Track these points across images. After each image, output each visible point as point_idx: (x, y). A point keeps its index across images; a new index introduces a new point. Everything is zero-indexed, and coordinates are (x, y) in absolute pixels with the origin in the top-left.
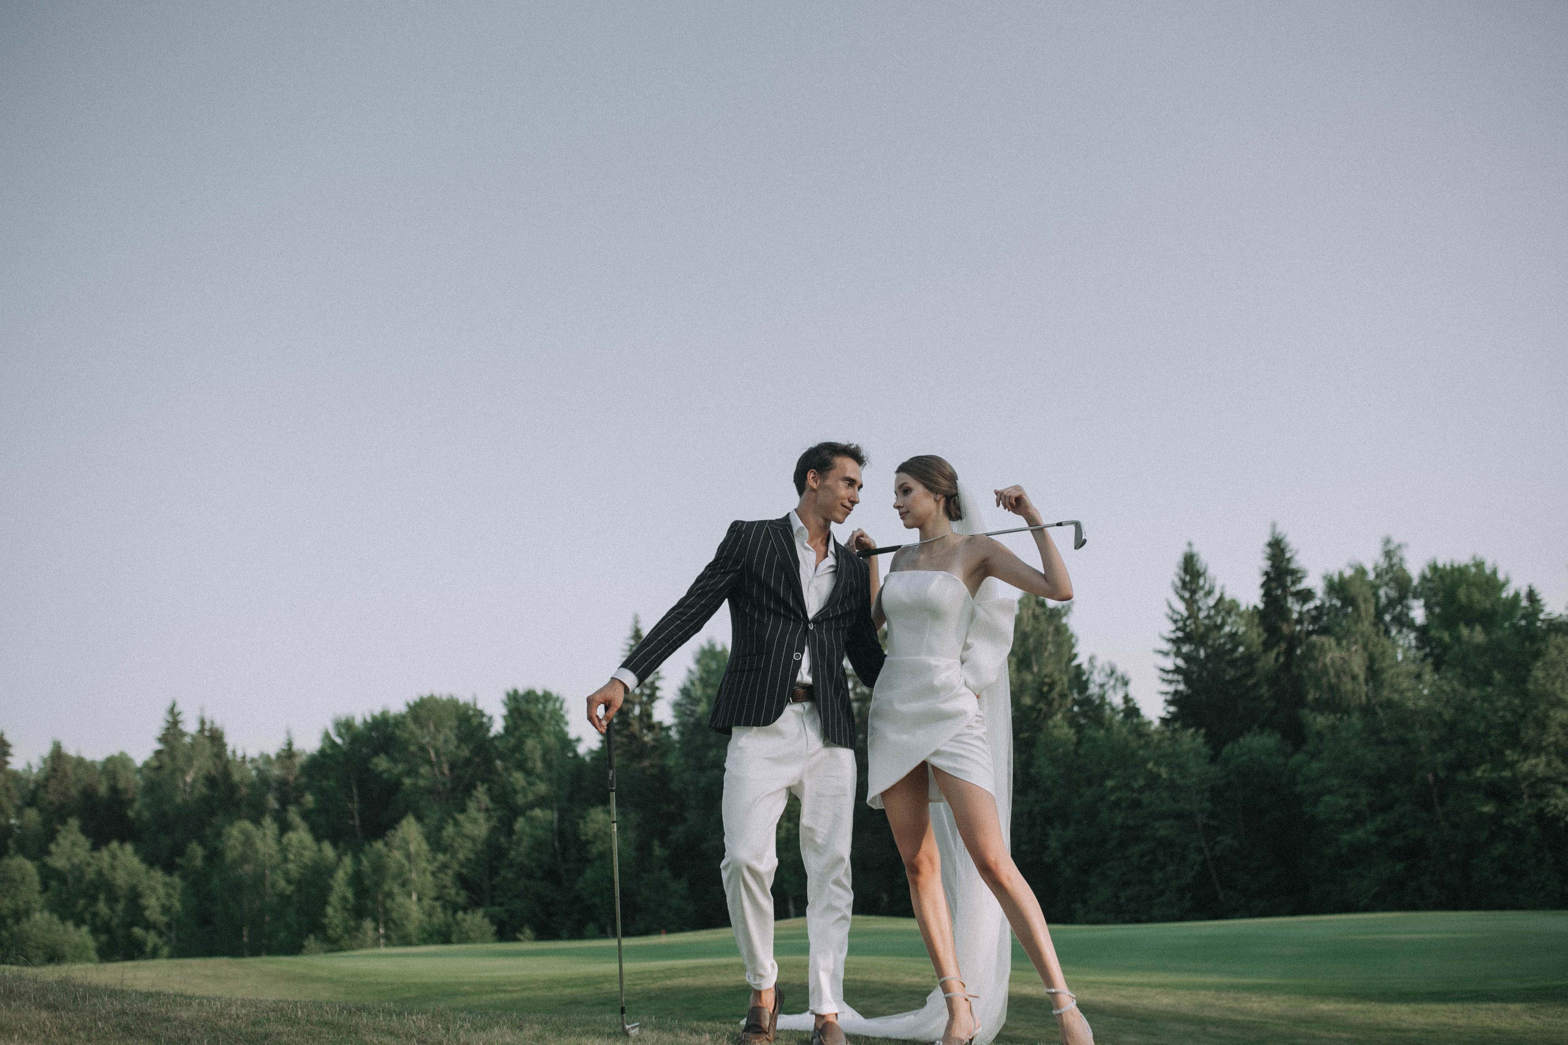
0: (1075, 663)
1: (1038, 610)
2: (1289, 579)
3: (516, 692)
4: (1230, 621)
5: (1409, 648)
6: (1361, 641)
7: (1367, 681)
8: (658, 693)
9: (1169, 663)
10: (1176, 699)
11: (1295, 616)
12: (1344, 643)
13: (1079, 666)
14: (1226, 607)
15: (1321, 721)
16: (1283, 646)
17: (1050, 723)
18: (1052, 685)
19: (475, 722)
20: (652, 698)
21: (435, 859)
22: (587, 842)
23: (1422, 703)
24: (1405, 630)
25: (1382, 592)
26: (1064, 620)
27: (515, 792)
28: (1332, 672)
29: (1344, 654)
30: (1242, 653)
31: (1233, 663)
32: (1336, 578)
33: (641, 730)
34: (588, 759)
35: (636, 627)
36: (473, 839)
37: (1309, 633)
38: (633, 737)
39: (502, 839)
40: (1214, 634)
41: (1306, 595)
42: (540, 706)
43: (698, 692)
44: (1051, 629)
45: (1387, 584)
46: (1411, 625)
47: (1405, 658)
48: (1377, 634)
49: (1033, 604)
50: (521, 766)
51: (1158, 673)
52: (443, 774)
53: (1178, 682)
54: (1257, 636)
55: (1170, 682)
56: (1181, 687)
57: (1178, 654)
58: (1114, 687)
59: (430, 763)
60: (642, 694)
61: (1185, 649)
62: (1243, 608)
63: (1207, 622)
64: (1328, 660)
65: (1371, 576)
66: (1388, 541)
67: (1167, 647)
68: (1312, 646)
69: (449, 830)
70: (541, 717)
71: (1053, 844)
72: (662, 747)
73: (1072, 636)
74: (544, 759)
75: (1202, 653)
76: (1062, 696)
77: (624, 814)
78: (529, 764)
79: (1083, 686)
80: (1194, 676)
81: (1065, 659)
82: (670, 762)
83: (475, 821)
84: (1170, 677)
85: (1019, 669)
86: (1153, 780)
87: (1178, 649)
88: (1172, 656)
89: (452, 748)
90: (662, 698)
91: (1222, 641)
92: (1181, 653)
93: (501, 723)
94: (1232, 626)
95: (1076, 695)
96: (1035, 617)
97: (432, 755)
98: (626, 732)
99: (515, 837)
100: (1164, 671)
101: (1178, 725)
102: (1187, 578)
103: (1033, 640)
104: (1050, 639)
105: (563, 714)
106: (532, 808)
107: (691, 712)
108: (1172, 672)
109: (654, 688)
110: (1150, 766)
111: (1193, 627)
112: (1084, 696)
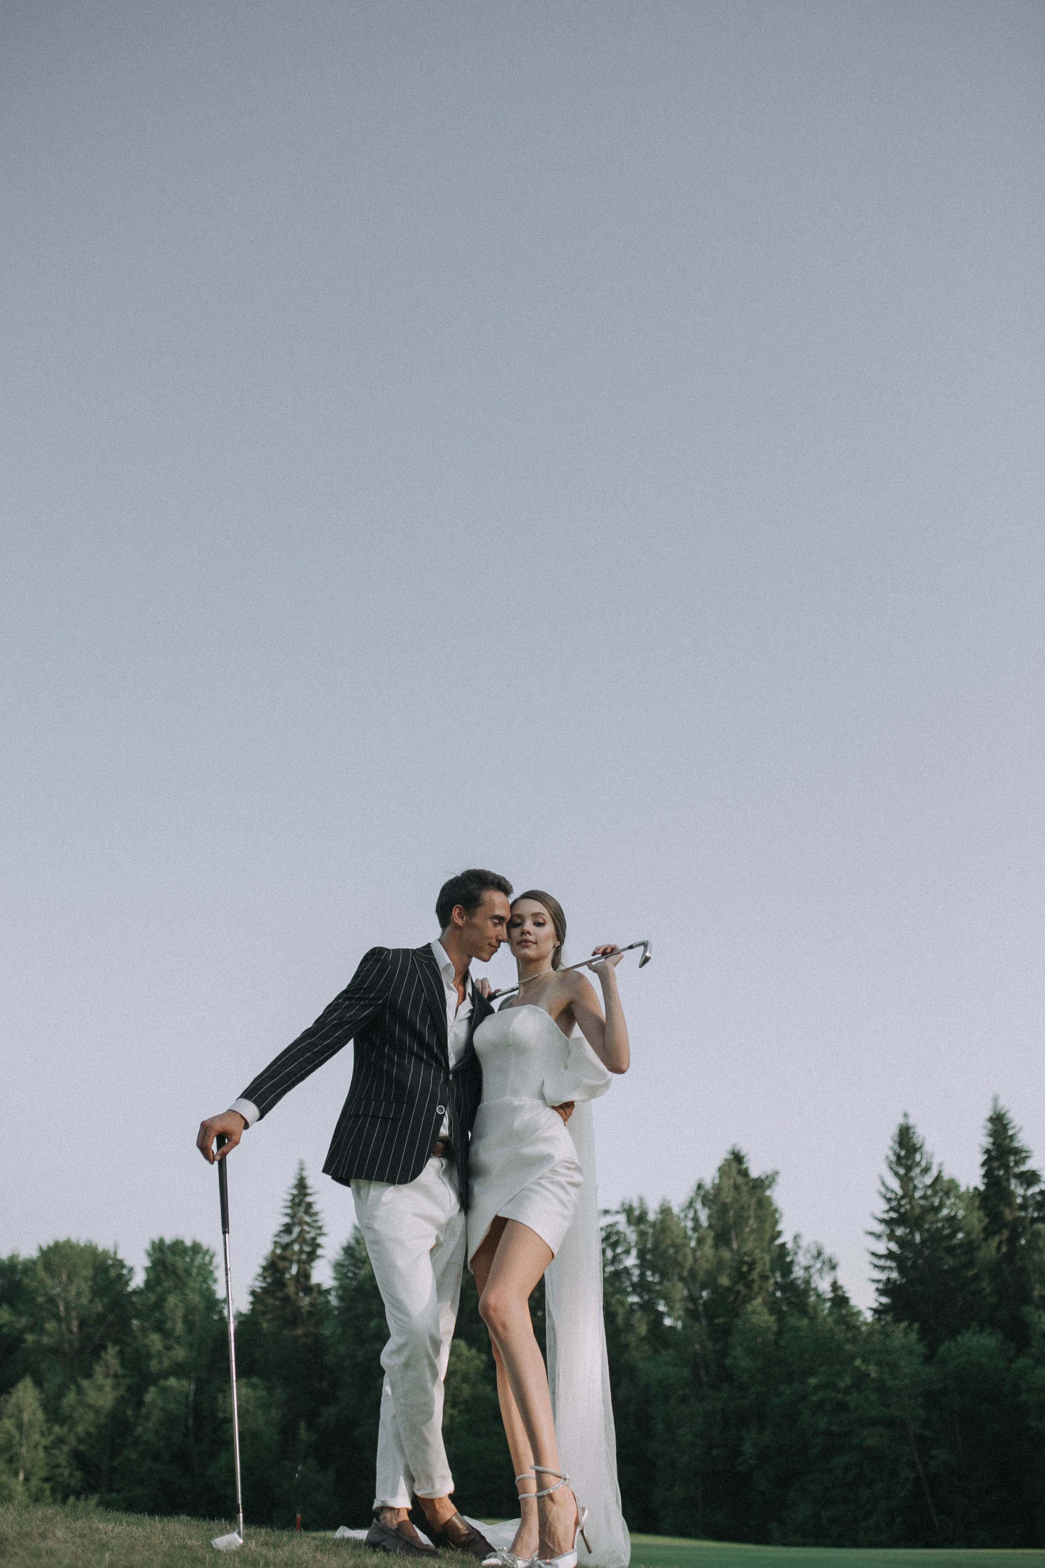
0: (779, 1241)
1: (740, 1180)
2: (1012, 1160)
3: (162, 1241)
4: (948, 1202)
8: (319, 1252)
9: (882, 1247)
10: (889, 1289)
11: (1019, 1200)
13: (783, 1245)
14: (944, 1187)
16: (1006, 1234)
17: (749, 1308)
18: (752, 1265)
19: (114, 1272)
20: (312, 1256)
21: (50, 1431)
22: (225, 1421)
26: (768, 1193)
27: (150, 1357)
30: (961, 1239)
31: (951, 1250)
33: (297, 1292)
35: (301, 1175)
36: (97, 1411)
37: (1034, 1220)
38: (286, 1299)
39: (129, 1412)
40: (930, 1217)
41: (1031, 1178)
42: (187, 1259)
44: (754, 1201)
49: (734, 1172)
50: (160, 1327)
51: (868, 1257)
52: (70, 1331)
53: (891, 1268)
54: (977, 1221)
55: (883, 1268)
56: (894, 1275)
57: (891, 1237)
58: (820, 1271)
59: (56, 1316)
60: (301, 1251)
61: (899, 1232)
62: (963, 1189)
63: (922, 1202)
67: (879, 1228)
68: (1037, 1236)
69: (71, 1398)
70: (188, 1272)
71: (748, 1448)
72: (319, 1313)
73: (776, 1211)
74: (186, 1319)
75: (918, 1238)
76: (764, 1277)
77: (270, 1390)
78: (169, 1325)
79: (787, 1269)
80: (909, 1263)
81: (767, 1237)
82: (326, 1331)
83: (100, 1388)
84: (882, 1262)
85: (716, 1247)
86: (861, 1379)
87: (892, 1231)
88: (885, 1239)
89: (85, 1301)
90: (322, 1256)
91: (940, 1224)
92: (895, 1236)
93: (142, 1276)
94: (951, 1208)
95: (779, 1277)
96: (737, 1187)
97: (61, 1308)
98: (279, 1295)
99: (144, 1411)
100: (876, 1255)
101: (889, 1317)
102: (903, 1152)
103: (732, 1214)
104: (752, 1212)
105: (212, 1269)
106: (166, 1377)
107: (353, 1274)
108: (885, 1257)
109: (315, 1246)
110: (858, 1363)
111: (908, 1208)
112: (788, 1280)
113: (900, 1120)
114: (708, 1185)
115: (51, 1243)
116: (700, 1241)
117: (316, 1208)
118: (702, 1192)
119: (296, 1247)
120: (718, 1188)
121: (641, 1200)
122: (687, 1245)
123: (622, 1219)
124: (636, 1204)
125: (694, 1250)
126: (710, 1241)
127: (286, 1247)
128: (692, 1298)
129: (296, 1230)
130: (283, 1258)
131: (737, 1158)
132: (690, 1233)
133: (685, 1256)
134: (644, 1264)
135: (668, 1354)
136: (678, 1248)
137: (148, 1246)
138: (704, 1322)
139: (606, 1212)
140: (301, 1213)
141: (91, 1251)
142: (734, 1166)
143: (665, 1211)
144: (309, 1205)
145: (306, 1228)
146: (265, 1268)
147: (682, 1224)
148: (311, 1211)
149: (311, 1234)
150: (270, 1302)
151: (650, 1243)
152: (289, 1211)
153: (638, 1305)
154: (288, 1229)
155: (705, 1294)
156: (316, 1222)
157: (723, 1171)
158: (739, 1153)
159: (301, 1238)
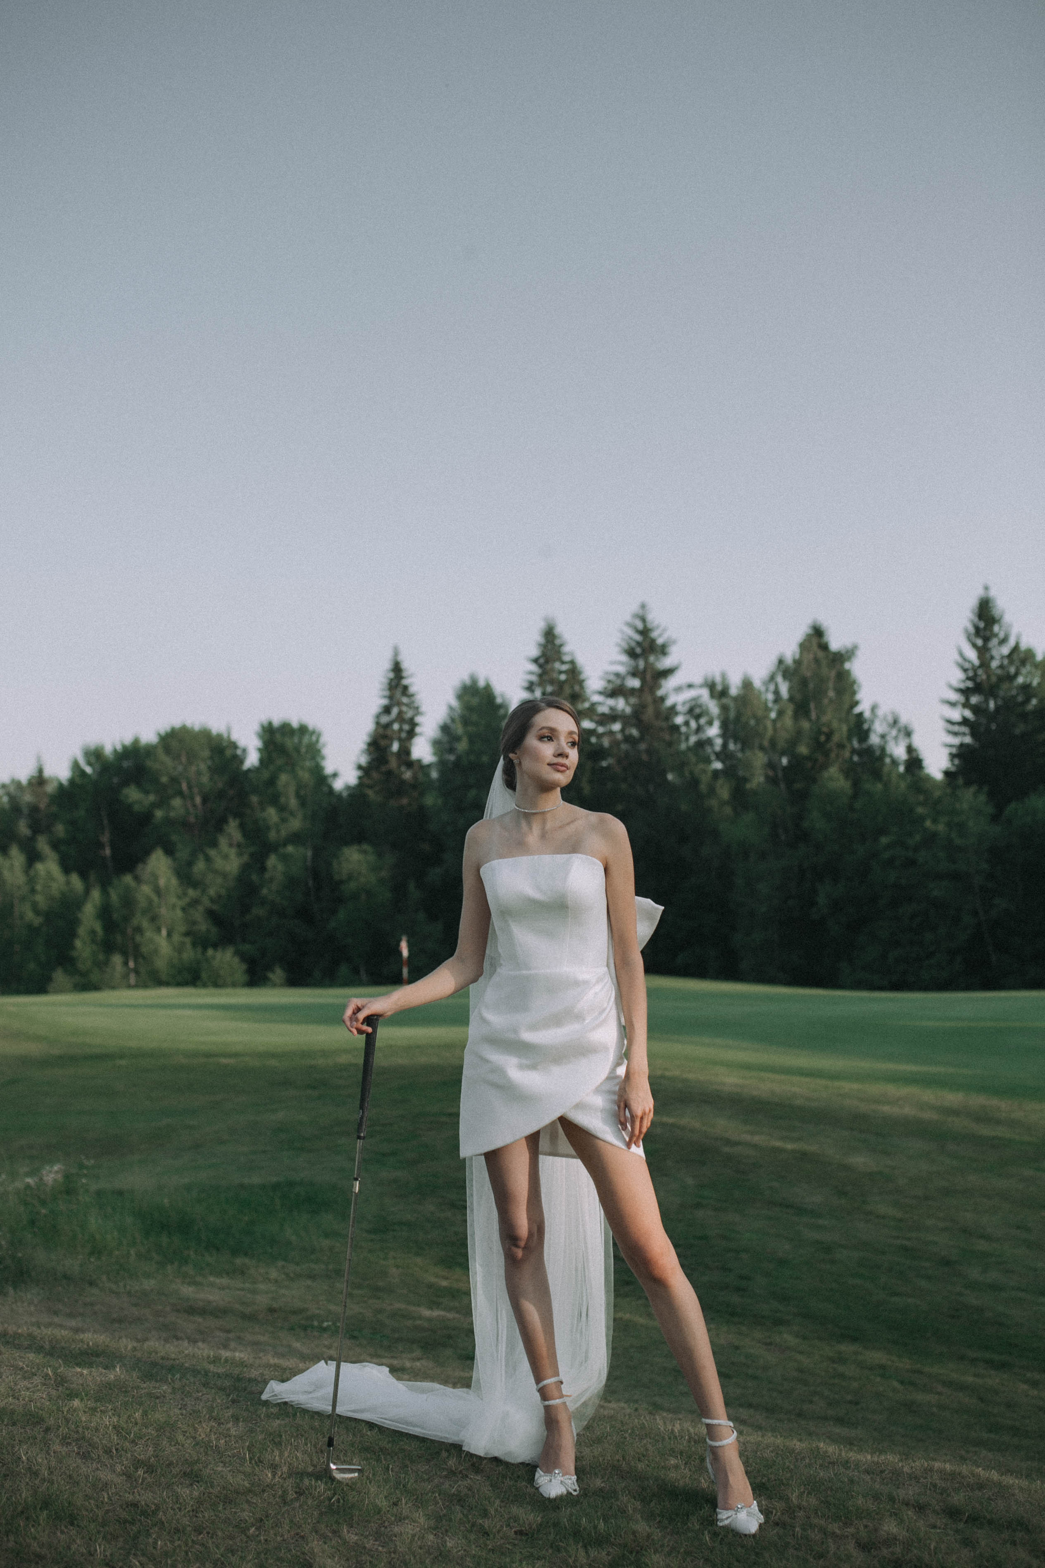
0: (857, 710)
1: (821, 654)
3: (270, 724)
4: (1024, 671)
8: (418, 730)
9: (956, 715)
10: (961, 754)
13: (860, 715)
14: (1021, 657)
17: (826, 774)
18: (829, 736)
19: (228, 753)
20: (411, 734)
21: (185, 894)
22: (341, 882)
26: (847, 666)
27: (268, 828)
30: (1036, 706)
31: (1024, 716)
33: (399, 766)
34: (345, 794)
35: (395, 658)
36: (225, 875)
38: (389, 773)
39: (254, 877)
40: (1005, 686)
42: (296, 740)
43: (459, 730)
44: (833, 674)
49: (815, 647)
51: (942, 724)
52: (194, 806)
53: (964, 734)
55: (955, 734)
56: (968, 740)
57: (966, 705)
58: (896, 738)
59: (180, 793)
60: (401, 730)
61: (974, 700)
62: (1039, 657)
63: (999, 672)
67: (954, 697)
69: (200, 866)
70: (298, 751)
71: (822, 900)
72: (420, 786)
73: (854, 682)
74: (298, 795)
75: (992, 705)
76: (841, 746)
77: (380, 855)
78: (283, 800)
79: (864, 735)
80: (982, 729)
81: (846, 706)
82: (430, 800)
83: (226, 857)
84: (956, 728)
85: (796, 716)
86: (931, 839)
87: (967, 699)
88: (960, 707)
89: (205, 779)
90: (421, 734)
91: (1014, 692)
92: (970, 704)
93: (256, 756)
94: (1026, 677)
95: (856, 744)
96: (817, 661)
97: (184, 786)
98: (384, 769)
99: (267, 876)
100: (950, 722)
101: (960, 781)
102: (982, 625)
103: (811, 686)
104: (831, 685)
105: (319, 748)
106: (285, 845)
107: (451, 750)
108: (959, 724)
109: (413, 724)
110: (928, 823)
111: (984, 677)
112: (864, 746)
113: (979, 592)
114: (789, 660)
115: (168, 729)
116: (780, 713)
117: (412, 690)
118: (783, 667)
119: (396, 726)
120: (798, 662)
121: (724, 676)
122: (767, 717)
123: (705, 693)
124: (718, 679)
125: (774, 721)
126: (790, 712)
127: (388, 726)
128: (771, 765)
129: (395, 711)
130: (384, 737)
131: (818, 632)
132: (770, 705)
133: (765, 728)
134: (726, 732)
135: (749, 817)
136: (758, 720)
137: (256, 727)
138: (783, 786)
139: (690, 686)
140: (398, 693)
141: (206, 734)
142: (815, 640)
143: (747, 684)
144: (406, 688)
145: (404, 709)
146: (369, 745)
147: (763, 697)
148: (407, 693)
149: (409, 714)
150: (375, 775)
151: (732, 714)
152: (387, 693)
153: (721, 771)
154: (387, 710)
155: (785, 761)
156: (413, 702)
157: (804, 646)
158: (820, 627)
159: (400, 718)
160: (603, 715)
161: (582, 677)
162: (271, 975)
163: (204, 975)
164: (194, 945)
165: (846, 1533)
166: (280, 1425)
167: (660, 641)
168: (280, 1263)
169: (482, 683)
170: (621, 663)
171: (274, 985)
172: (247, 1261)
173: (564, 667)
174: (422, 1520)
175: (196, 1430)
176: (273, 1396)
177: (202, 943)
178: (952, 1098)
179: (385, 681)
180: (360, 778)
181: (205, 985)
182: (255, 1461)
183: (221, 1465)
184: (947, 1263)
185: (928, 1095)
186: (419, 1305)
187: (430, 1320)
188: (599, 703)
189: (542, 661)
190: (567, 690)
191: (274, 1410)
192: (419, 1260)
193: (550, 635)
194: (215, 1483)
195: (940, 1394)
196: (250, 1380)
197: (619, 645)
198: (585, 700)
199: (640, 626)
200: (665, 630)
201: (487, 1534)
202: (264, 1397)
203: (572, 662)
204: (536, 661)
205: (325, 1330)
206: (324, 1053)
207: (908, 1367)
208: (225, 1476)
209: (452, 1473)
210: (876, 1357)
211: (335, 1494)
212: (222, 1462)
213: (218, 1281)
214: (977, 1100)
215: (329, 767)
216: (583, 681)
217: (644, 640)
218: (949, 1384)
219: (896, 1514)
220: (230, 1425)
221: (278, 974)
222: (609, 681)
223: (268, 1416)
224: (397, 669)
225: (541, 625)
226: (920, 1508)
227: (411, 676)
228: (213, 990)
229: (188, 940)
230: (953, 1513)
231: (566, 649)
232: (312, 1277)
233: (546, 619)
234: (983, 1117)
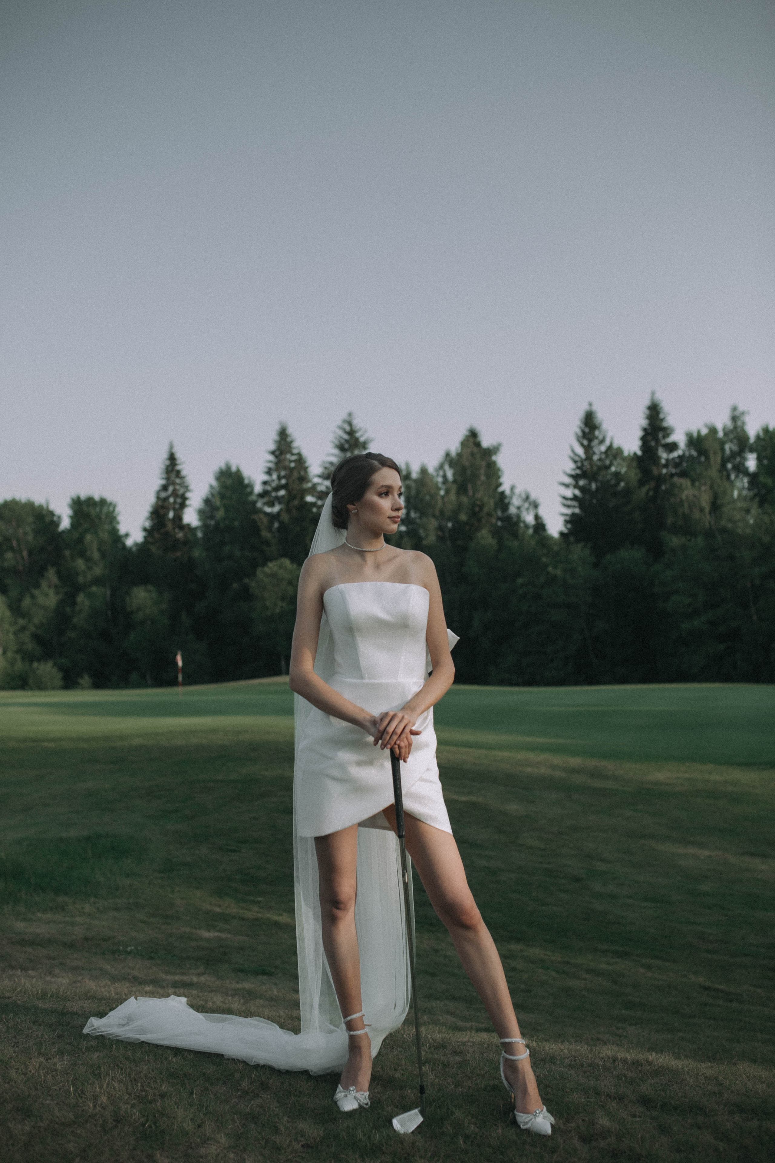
0: (501, 489)
1: (475, 450)
2: (661, 435)
3: (79, 498)
4: (615, 463)
5: (743, 488)
6: (709, 482)
7: (710, 513)
8: (188, 502)
9: (569, 493)
10: (572, 521)
11: (663, 461)
12: (697, 484)
13: (503, 493)
14: (614, 453)
15: (675, 541)
16: (653, 484)
17: (479, 535)
18: (481, 507)
19: (48, 519)
20: (183, 506)
21: (16, 623)
22: (132, 613)
23: (748, 531)
24: (741, 476)
25: (727, 447)
26: (494, 458)
27: (77, 574)
28: (686, 505)
29: (696, 492)
30: (623, 487)
31: (615, 494)
32: (695, 435)
33: (174, 529)
34: (134, 549)
35: (171, 451)
36: (45, 609)
37: (672, 475)
38: (167, 534)
39: (68, 609)
40: (603, 473)
41: (673, 447)
42: (98, 509)
43: (218, 502)
44: (484, 464)
45: (731, 441)
46: (745, 472)
47: (739, 495)
48: (721, 478)
49: (471, 445)
50: (82, 554)
51: (560, 499)
52: (23, 558)
53: (574, 507)
54: (634, 475)
55: (568, 506)
56: (577, 511)
57: (576, 486)
58: (528, 509)
59: (12, 549)
60: (175, 502)
61: (581, 483)
62: (626, 453)
63: (599, 463)
64: (684, 497)
65: (721, 434)
66: (735, 409)
67: (568, 480)
68: (673, 485)
69: (27, 602)
70: (99, 517)
72: (189, 543)
73: (499, 470)
74: (99, 550)
75: (594, 486)
76: (490, 515)
77: (160, 593)
78: (88, 553)
79: (505, 507)
80: (587, 503)
81: (493, 487)
82: (197, 553)
83: (47, 595)
84: (569, 503)
85: (458, 493)
86: (551, 579)
87: (577, 482)
88: (572, 488)
89: (30, 538)
90: (190, 506)
91: (609, 477)
92: (579, 486)
93: (68, 521)
94: (617, 467)
95: (499, 513)
96: (473, 454)
97: (14, 543)
98: (162, 531)
99: (77, 608)
100: (565, 498)
101: (572, 539)
102: (587, 430)
103: (469, 472)
104: (482, 471)
105: (115, 515)
106: (90, 585)
107: (212, 517)
108: (571, 499)
109: (184, 499)
110: (550, 569)
111: (588, 467)
112: (506, 515)
113: (585, 407)
114: (453, 452)
116: (447, 491)
117: (183, 473)
118: (449, 458)
119: (171, 500)
120: (459, 455)
121: (407, 465)
122: (438, 494)
125: (443, 497)
126: (454, 490)
127: (166, 499)
128: (441, 528)
129: (171, 489)
130: (163, 507)
131: (473, 434)
132: (440, 485)
133: (437, 502)
136: (432, 496)
137: (68, 501)
138: (449, 543)
140: (173, 476)
141: (30, 505)
142: (471, 440)
143: (424, 471)
144: (178, 472)
145: (178, 487)
146: (152, 513)
147: (435, 480)
148: (180, 476)
149: (181, 491)
150: (157, 535)
151: (413, 492)
152: (164, 476)
153: (405, 532)
154: (165, 488)
155: (450, 525)
156: (184, 482)
157: (464, 444)
158: (475, 431)
159: (175, 494)
160: (322, 492)
161: (307, 465)
162: (81, 681)
163: (31, 682)
164: (23, 659)
165: (570, 1128)
166: (99, 1057)
167: (362, 440)
168: (92, 900)
169: (234, 469)
170: (336, 456)
171: (83, 688)
172: (66, 899)
173: (294, 458)
174: (223, 1140)
175: (27, 1066)
176: (92, 1030)
177: (30, 658)
178: (575, 762)
179: (163, 467)
180: (145, 537)
181: (31, 689)
182: (78, 1093)
183: (49, 1098)
184: (577, 879)
185: (557, 760)
186: (199, 928)
187: (208, 940)
188: (318, 484)
189: (277, 453)
190: (296, 474)
191: (93, 1043)
192: (198, 893)
193: (283, 434)
194: (44, 1117)
195: (585, 979)
196: (73, 1014)
197: (333, 442)
198: (309, 481)
199: (348, 428)
200: (366, 431)
201: (278, 1149)
202: (85, 1031)
203: (299, 454)
204: (273, 453)
205: (128, 953)
206: (121, 738)
207: (559, 959)
208: (52, 1110)
209: (246, 1092)
210: (535, 952)
211: (147, 1121)
212: (50, 1096)
213: (44, 916)
214: (592, 763)
215: (122, 529)
216: (307, 468)
217: (351, 438)
218: (589, 971)
219: (603, 1106)
220: (56, 1060)
221: (86, 680)
222: (326, 468)
223: (88, 1049)
224: (172, 458)
225: (277, 427)
226: (620, 1098)
227: (183, 463)
228: (37, 693)
229: (18, 657)
230: (645, 1101)
231: (295, 445)
232: (117, 909)
233: (281, 423)
234: (596, 774)
